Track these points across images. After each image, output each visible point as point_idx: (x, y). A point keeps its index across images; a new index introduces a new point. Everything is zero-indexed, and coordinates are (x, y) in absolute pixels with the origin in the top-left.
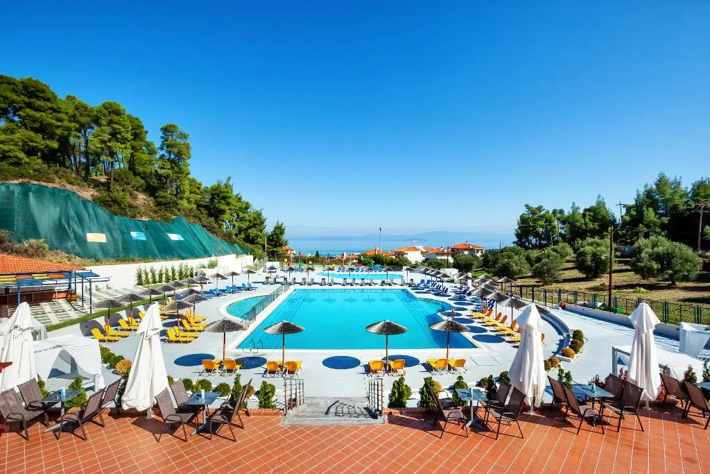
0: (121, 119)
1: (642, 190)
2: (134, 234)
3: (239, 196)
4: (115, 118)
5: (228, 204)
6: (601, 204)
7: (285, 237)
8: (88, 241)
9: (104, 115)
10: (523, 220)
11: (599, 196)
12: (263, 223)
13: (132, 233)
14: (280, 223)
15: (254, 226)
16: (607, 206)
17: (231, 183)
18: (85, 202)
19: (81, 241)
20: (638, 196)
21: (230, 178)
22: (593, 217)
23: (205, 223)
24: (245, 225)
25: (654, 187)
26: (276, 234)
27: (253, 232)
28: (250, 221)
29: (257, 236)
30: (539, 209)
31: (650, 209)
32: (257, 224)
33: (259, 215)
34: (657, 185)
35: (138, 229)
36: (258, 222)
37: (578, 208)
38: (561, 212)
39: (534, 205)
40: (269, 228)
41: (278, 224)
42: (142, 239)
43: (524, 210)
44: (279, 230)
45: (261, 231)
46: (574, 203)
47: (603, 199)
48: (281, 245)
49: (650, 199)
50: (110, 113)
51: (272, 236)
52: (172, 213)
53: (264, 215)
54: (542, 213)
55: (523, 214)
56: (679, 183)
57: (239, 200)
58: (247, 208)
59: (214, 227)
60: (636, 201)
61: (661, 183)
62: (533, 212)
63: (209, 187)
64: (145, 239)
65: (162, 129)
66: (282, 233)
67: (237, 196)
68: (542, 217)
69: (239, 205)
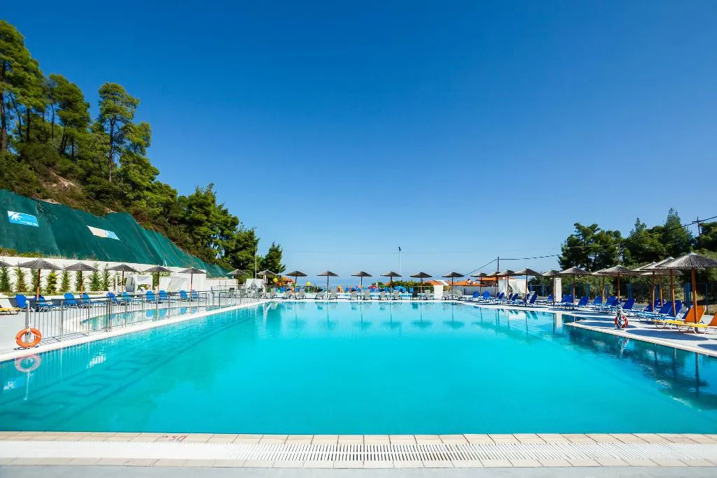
3: (224, 208)
5: (207, 214)
6: (673, 221)
7: (282, 262)
10: (572, 242)
11: (671, 210)
12: (255, 244)
14: (276, 246)
15: (244, 248)
16: (682, 223)
17: (213, 191)
21: (212, 185)
26: (271, 258)
27: (242, 255)
28: (238, 241)
29: (248, 260)
30: (594, 227)
32: (248, 246)
33: (252, 234)
35: (27, 209)
36: (249, 242)
37: (643, 226)
38: (617, 234)
39: (586, 224)
40: (262, 252)
41: (273, 246)
43: (573, 231)
44: (275, 254)
45: (253, 254)
46: (638, 219)
47: (677, 213)
48: (277, 271)
51: (266, 260)
53: (257, 235)
54: (597, 233)
55: (572, 235)
57: (225, 212)
58: (234, 224)
59: (186, 242)
62: (585, 232)
63: (187, 197)
65: (100, 91)
66: (278, 257)
67: (220, 207)
68: (596, 239)
69: (223, 218)
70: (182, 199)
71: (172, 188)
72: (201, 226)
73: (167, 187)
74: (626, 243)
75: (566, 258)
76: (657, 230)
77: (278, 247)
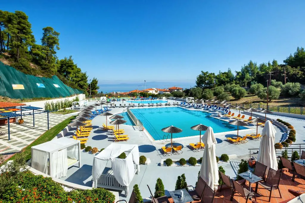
0: (26, 22)
1: (243, 66)
3: (76, 65)
4: (23, 21)
5: (73, 69)
6: (229, 71)
7: (98, 85)
8: (14, 89)
9: (16, 18)
10: (200, 77)
11: (229, 68)
12: (86, 78)
13: (37, 84)
16: (232, 72)
19: (10, 89)
20: (242, 68)
21: (71, 56)
22: (227, 76)
23: (62, 79)
24: (78, 79)
25: (248, 65)
26: (93, 84)
27: (82, 83)
30: (207, 73)
31: (248, 73)
32: (84, 79)
33: (85, 74)
34: (249, 65)
35: (40, 82)
36: (84, 78)
37: (221, 73)
38: (214, 74)
39: (205, 71)
41: (94, 79)
43: (201, 73)
45: (86, 82)
48: (96, 89)
49: (246, 70)
50: (19, 18)
51: (91, 84)
53: (87, 75)
55: (200, 75)
56: (256, 64)
57: (76, 67)
58: (79, 71)
60: (242, 70)
61: (251, 64)
62: (204, 74)
64: (44, 87)
65: (43, 29)
66: (96, 83)
68: (208, 76)
69: (76, 70)
74: (216, 77)
75: (198, 82)
76: (225, 73)
77: (96, 79)
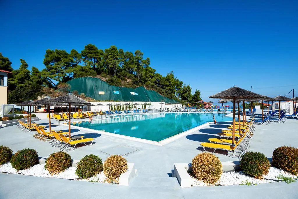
2: (115, 92)
5: (170, 82)
7: (200, 97)
8: (99, 94)
13: (114, 91)
14: (198, 91)
15: (186, 92)
17: (173, 74)
18: (102, 81)
26: (196, 96)
28: (184, 90)
29: (187, 97)
33: (188, 87)
35: (117, 90)
36: (188, 90)
40: (193, 93)
42: (117, 93)
44: (198, 94)
45: (189, 94)
48: (198, 101)
51: (194, 96)
52: (138, 85)
57: (178, 80)
59: (163, 92)
63: (165, 76)
64: (119, 93)
67: (175, 79)
69: (177, 83)
70: (164, 78)
71: (161, 75)
72: (168, 86)
73: (159, 74)
77: (199, 91)
